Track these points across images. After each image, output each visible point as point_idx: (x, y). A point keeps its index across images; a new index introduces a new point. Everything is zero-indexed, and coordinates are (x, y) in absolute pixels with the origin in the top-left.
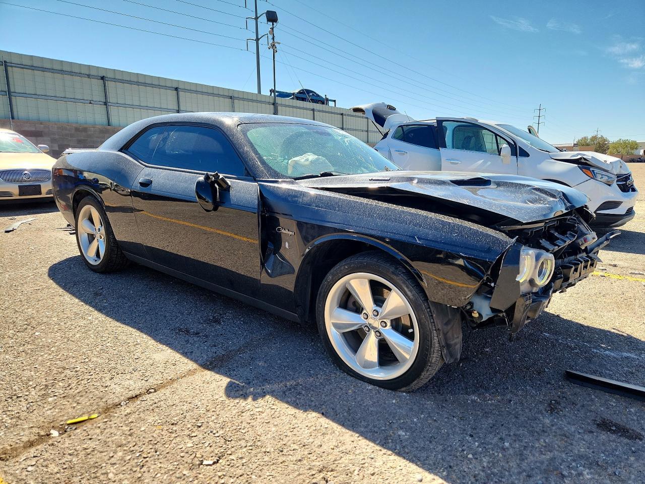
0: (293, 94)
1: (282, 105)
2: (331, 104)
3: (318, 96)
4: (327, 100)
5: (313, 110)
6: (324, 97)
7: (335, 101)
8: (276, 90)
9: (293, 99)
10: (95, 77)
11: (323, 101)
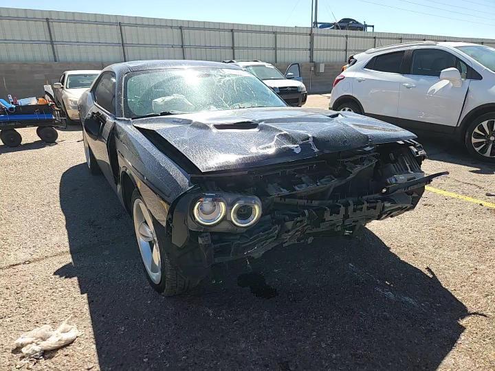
0: (334, 24)
1: (318, 35)
2: (369, 29)
3: (357, 23)
4: (366, 26)
5: (347, 36)
6: (363, 24)
7: (373, 26)
8: (318, 21)
9: (333, 28)
10: (175, 27)
11: (362, 28)
